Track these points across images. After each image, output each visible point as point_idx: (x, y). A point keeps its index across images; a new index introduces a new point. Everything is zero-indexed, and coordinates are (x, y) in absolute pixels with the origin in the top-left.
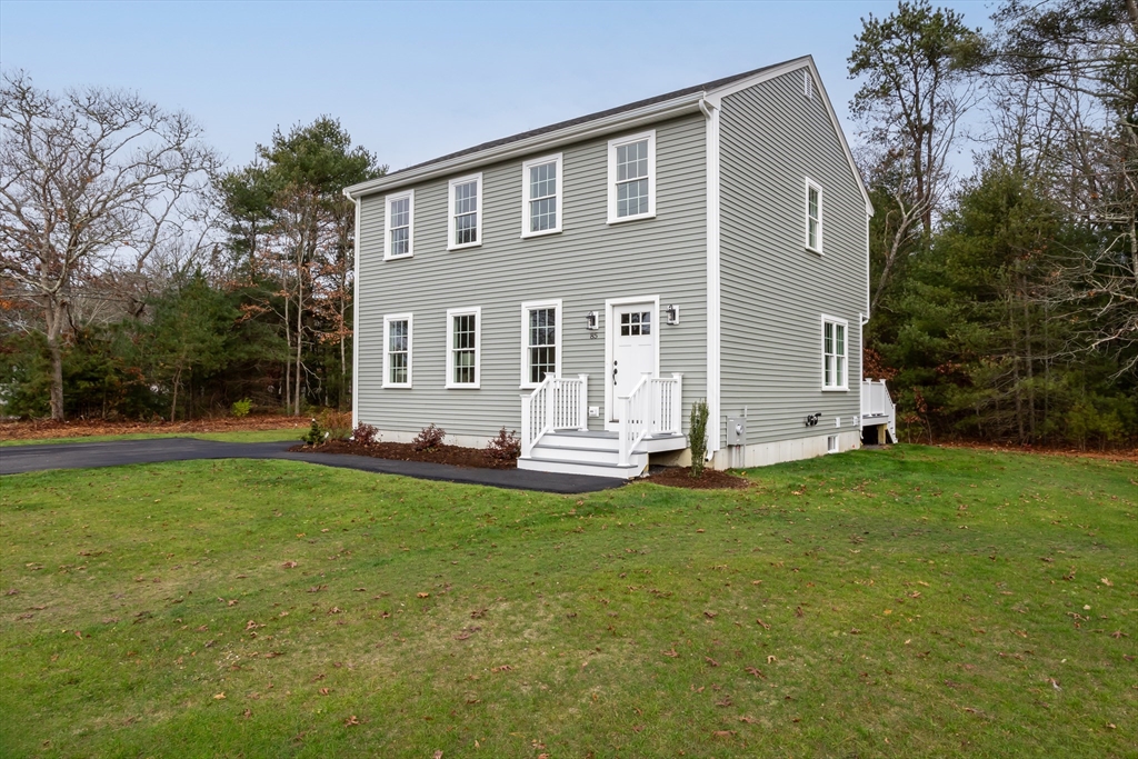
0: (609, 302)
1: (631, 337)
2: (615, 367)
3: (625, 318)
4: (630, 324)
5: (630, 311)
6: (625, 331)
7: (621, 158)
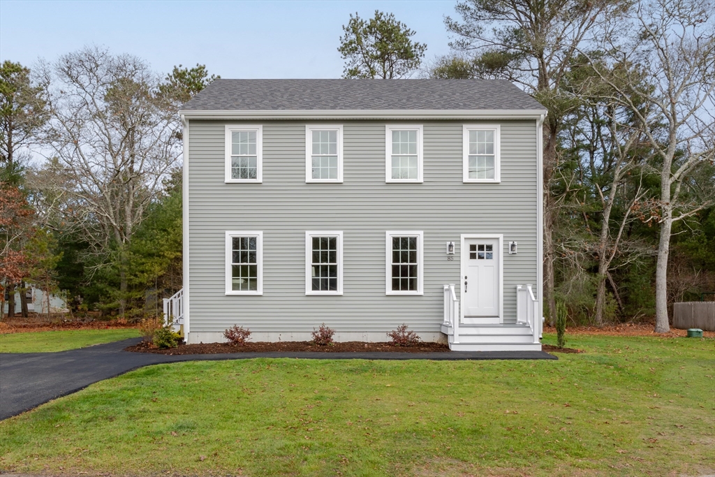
0: (463, 236)
1: (477, 261)
2: (466, 280)
3: (473, 247)
4: (477, 252)
5: (477, 243)
6: (473, 256)
7: (472, 139)
